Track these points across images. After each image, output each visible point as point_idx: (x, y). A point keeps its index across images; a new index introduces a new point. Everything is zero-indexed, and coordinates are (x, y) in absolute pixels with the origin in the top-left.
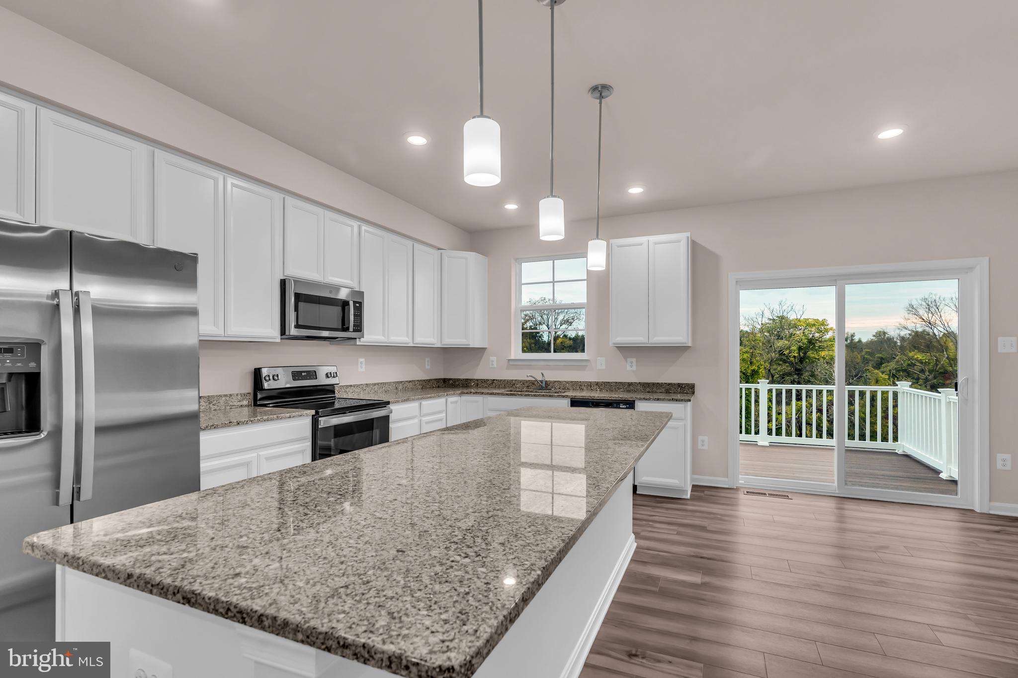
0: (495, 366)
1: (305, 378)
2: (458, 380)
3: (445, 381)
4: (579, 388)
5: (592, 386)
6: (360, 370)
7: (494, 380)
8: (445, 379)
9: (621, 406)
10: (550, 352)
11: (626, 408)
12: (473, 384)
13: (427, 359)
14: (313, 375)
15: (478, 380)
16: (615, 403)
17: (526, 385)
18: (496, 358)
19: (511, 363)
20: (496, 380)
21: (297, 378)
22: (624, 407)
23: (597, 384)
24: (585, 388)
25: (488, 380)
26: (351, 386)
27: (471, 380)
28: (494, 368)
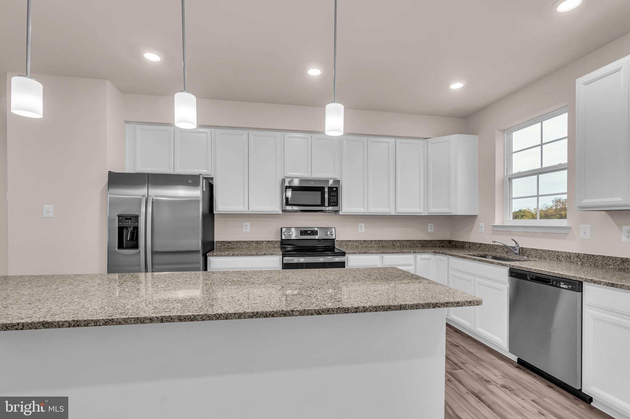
0: (484, 232)
1: (310, 234)
2: (458, 242)
3: (450, 242)
4: (556, 259)
5: (572, 258)
6: (360, 231)
7: (481, 244)
8: (450, 240)
9: (561, 286)
10: (536, 219)
11: (568, 289)
12: (467, 246)
13: (429, 225)
14: (315, 233)
15: (470, 243)
16: (556, 281)
17: (506, 251)
18: (484, 224)
19: (495, 229)
20: (483, 244)
21: (303, 234)
22: (565, 286)
23: (578, 256)
24: (563, 260)
25: (477, 243)
26: (351, 241)
27: (466, 242)
28: (483, 233)
